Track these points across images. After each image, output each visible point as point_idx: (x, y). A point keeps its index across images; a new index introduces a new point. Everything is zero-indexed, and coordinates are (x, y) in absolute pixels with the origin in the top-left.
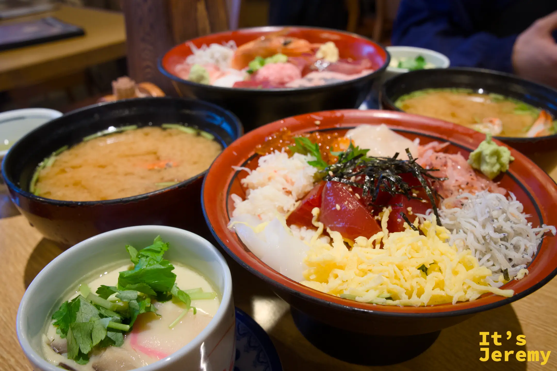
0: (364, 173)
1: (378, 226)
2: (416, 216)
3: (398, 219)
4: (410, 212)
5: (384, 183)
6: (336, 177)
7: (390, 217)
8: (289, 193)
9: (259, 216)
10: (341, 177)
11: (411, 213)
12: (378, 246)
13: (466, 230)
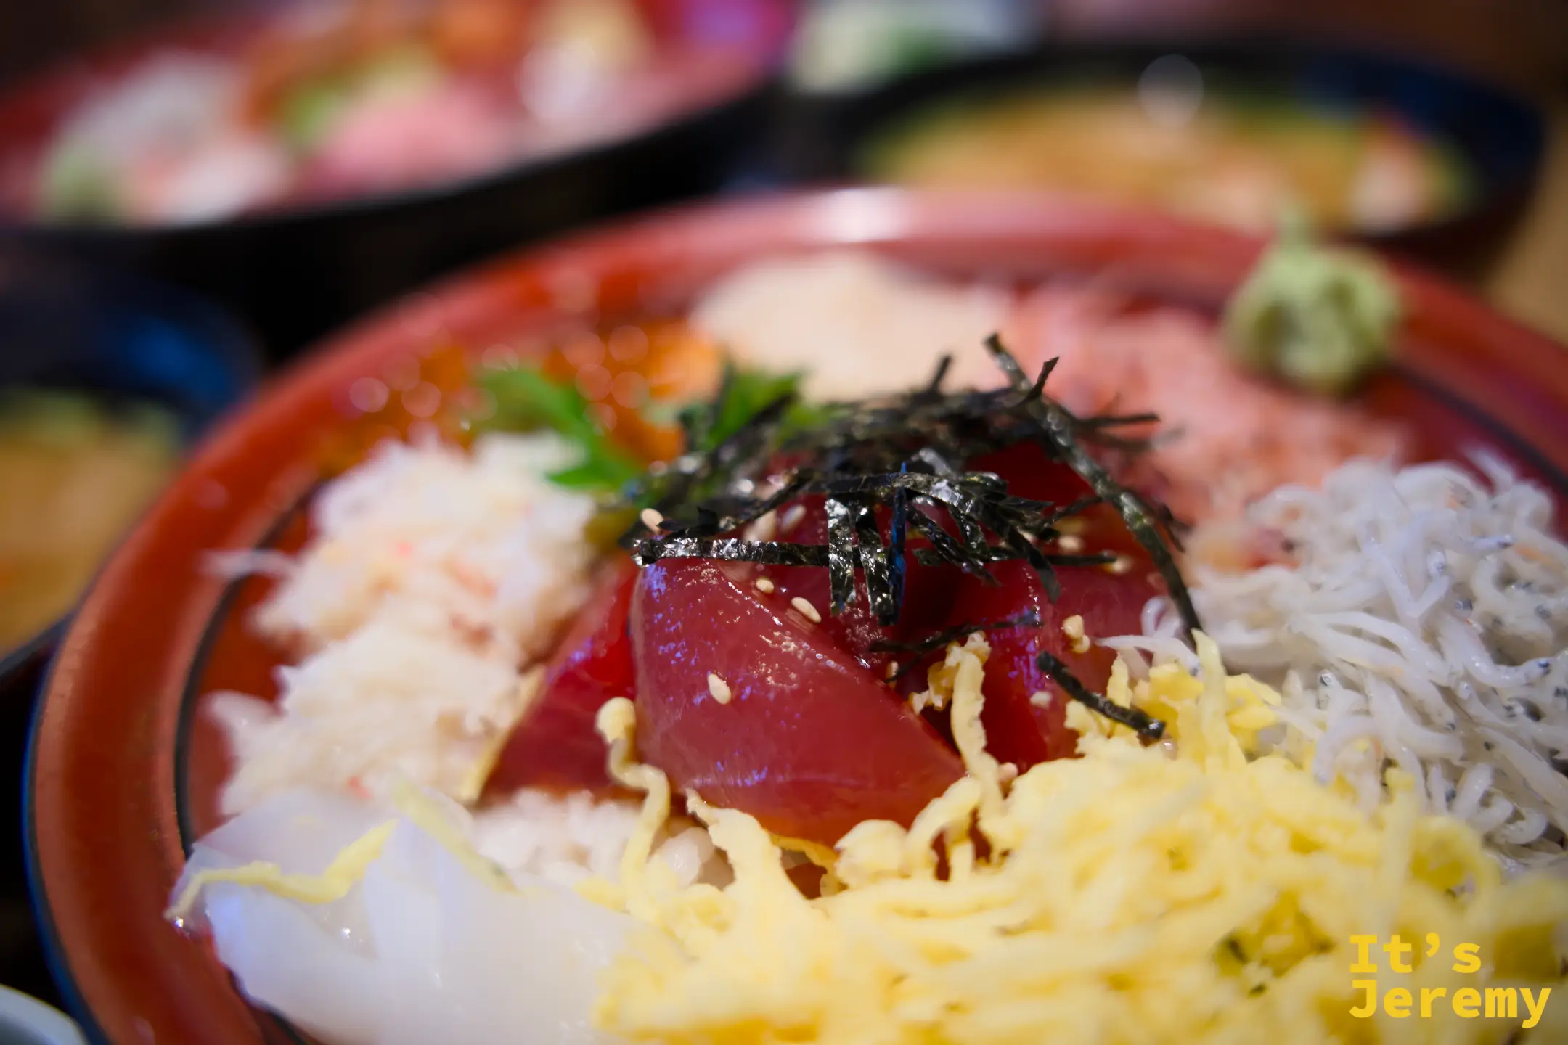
0: (817, 486)
1: (942, 752)
2: (1111, 655)
3: (1032, 694)
4: (1078, 641)
5: (926, 522)
6: (683, 536)
7: (987, 688)
8: (479, 637)
9: (354, 784)
10: (706, 529)
11: (1085, 644)
12: (961, 855)
13: (1350, 673)
